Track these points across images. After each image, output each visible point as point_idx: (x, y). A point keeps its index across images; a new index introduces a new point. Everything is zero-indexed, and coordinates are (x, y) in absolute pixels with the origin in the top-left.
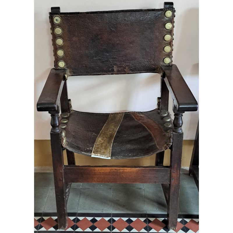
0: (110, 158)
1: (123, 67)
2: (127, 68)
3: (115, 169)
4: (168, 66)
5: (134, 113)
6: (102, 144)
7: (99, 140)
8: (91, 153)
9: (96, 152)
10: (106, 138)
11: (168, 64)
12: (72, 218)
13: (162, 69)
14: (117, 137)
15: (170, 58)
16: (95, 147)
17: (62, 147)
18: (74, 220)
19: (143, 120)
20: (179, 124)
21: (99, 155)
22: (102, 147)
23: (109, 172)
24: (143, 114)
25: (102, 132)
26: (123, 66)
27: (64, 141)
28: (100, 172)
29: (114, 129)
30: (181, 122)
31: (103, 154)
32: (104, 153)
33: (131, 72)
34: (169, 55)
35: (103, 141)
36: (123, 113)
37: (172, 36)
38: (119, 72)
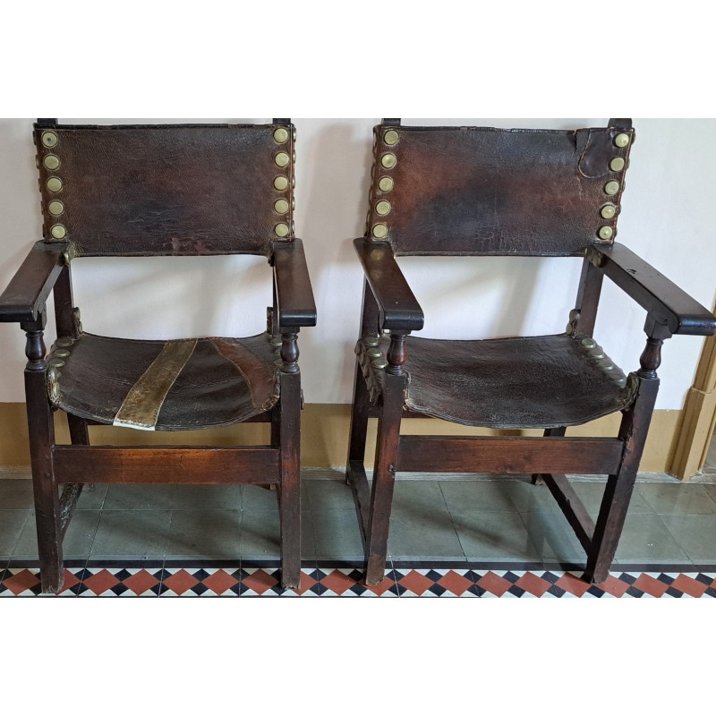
0: (153, 429)
1: (190, 239)
2: (199, 243)
3: (165, 453)
4: (284, 242)
5: (219, 341)
6: (140, 401)
7: (136, 393)
8: (114, 417)
9: (124, 416)
10: (152, 389)
11: (285, 237)
12: (74, 571)
13: (271, 247)
14: (175, 387)
15: (288, 225)
16: (124, 407)
17: (50, 403)
18: (78, 575)
19: (236, 354)
20: (291, 355)
21: (130, 422)
22: (139, 406)
23: (153, 460)
24: (237, 342)
25: (143, 378)
26: (192, 238)
27: (55, 390)
28: (132, 460)
29: (171, 372)
30: (294, 351)
31: (141, 420)
32: (142, 418)
33: (208, 251)
34: (287, 219)
35: (143, 396)
36: (194, 340)
37: (290, 181)
38: (184, 251)
